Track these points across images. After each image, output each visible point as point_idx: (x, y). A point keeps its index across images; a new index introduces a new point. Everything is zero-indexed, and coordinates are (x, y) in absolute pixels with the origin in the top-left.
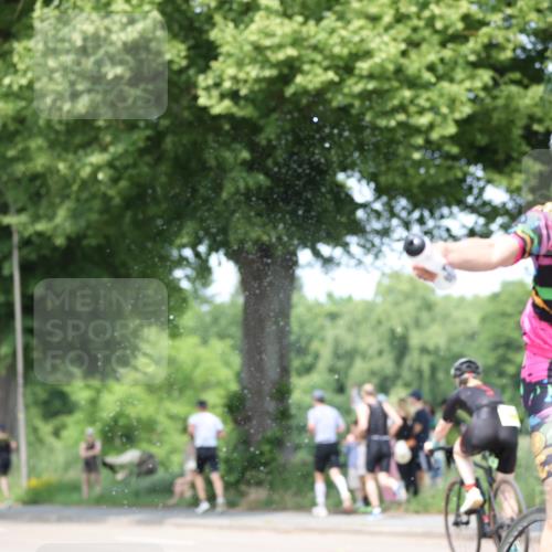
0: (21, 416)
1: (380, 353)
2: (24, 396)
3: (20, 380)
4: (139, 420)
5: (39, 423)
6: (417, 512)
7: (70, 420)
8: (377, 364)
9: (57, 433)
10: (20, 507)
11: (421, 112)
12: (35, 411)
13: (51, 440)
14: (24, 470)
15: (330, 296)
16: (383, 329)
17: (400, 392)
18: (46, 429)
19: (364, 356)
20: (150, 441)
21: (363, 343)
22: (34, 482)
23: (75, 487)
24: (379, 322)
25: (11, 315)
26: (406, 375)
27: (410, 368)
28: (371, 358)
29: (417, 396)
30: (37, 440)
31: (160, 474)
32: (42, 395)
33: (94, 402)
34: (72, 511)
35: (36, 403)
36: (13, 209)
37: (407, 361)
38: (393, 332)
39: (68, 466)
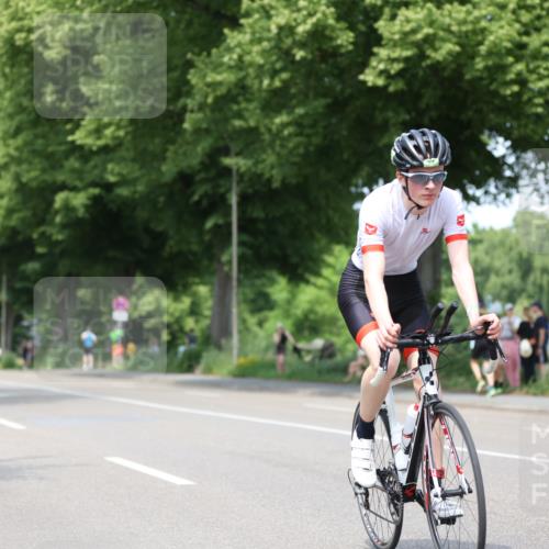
0: (235, 311)
1: (510, 272)
2: (238, 294)
3: (235, 283)
4: (324, 316)
5: (247, 316)
6: (535, 395)
7: (271, 314)
8: (507, 279)
9: (260, 324)
10: (230, 379)
11: (541, 78)
12: (244, 307)
13: (256, 329)
14: (235, 352)
15: (475, 226)
16: (514, 254)
17: (523, 302)
18: (252, 320)
19: (497, 273)
20: (331, 333)
21: (497, 264)
22: (242, 360)
23: (272, 365)
24: (511, 249)
25: (230, 234)
26: (530, 288)
27: (534, 284)
28: (503, 275)
29: (538, 305)
30: (245, 329)
31: (339, 358)
32: (251, 295)
33: (289, 302)
34: (271, 384)
35: (246, 301)
36: (233, 152)
37: (531, 278)
38: (520, 255)
39: (267, 349)
